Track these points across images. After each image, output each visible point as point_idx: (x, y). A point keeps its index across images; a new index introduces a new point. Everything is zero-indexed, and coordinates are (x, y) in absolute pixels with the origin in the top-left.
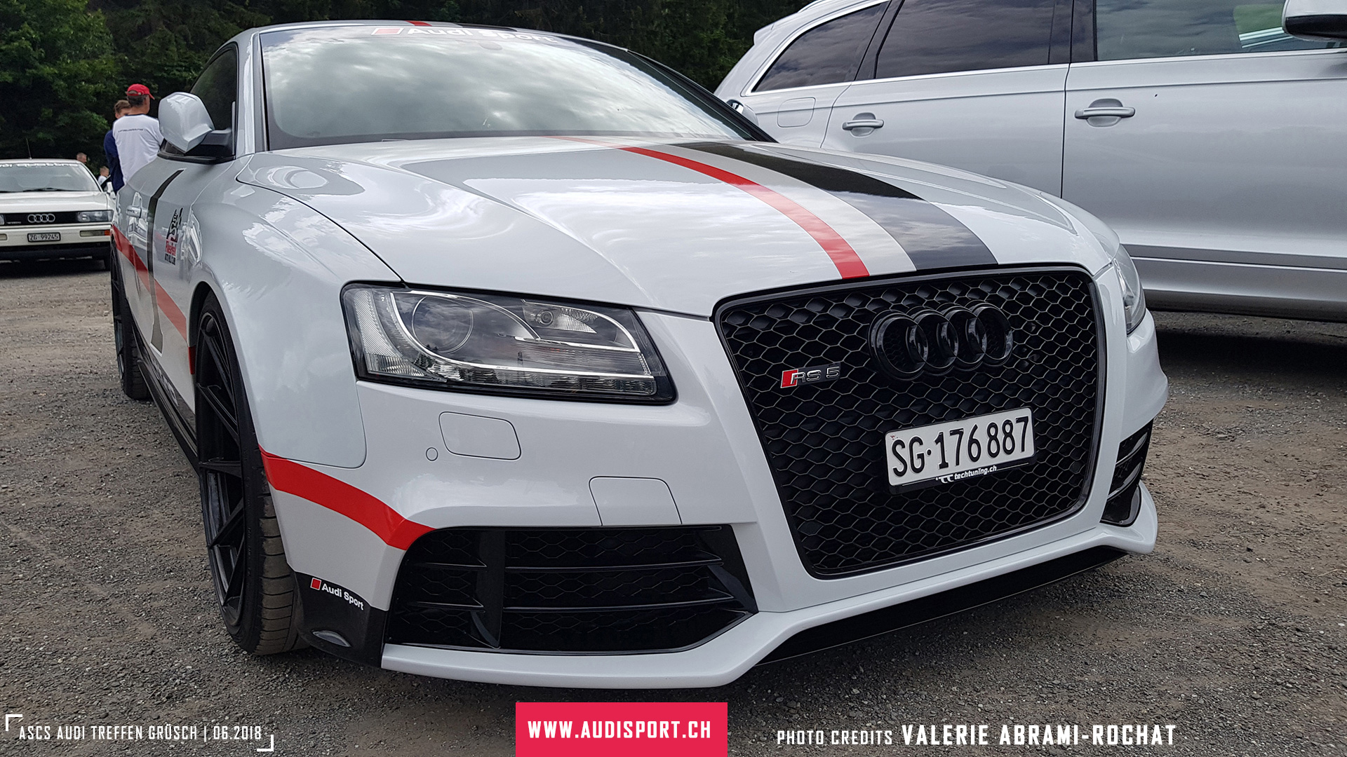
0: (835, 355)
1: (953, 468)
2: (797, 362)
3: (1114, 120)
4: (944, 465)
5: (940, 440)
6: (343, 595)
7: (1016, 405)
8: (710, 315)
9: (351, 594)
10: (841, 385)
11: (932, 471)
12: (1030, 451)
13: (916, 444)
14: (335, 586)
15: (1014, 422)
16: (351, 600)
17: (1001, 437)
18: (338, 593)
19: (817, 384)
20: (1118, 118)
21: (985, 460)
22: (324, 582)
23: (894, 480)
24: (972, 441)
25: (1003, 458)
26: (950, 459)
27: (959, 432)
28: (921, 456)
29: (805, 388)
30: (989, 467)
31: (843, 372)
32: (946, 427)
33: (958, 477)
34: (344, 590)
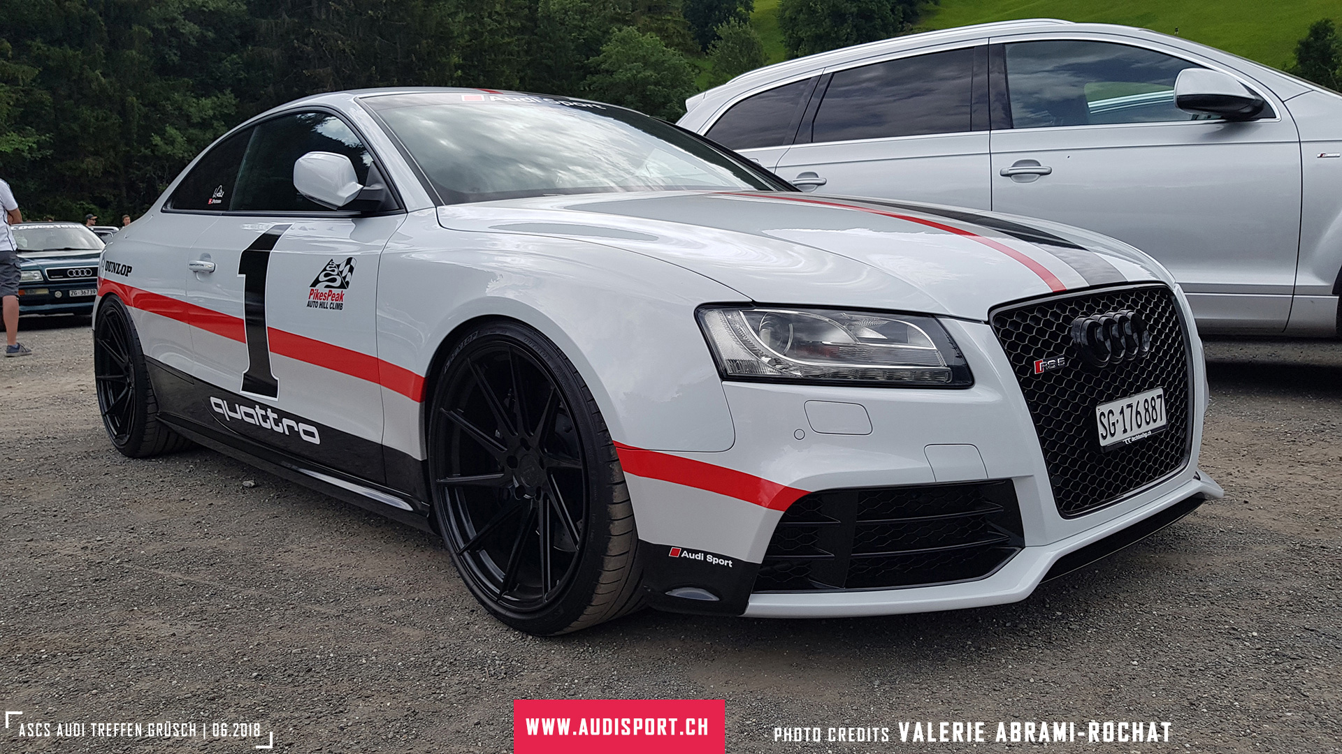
0: (1059, 349)
1: (1129, 434)
2: (1039, 354)
3: (1035, 176)
4: (1125, 431)
5: (1122, 412)
6: (705, 558)
7: (1151, 387)
8: (987, 319)
9: (714, 555)
10: (1066, 371)
11: (1119, 437)
12: (1164, 422)
13: (1111, 415)
14: (697, 552)
15: (1156, 398)
16: (715, 561)
17: (1150, 409)
18: (700, 557)
19: (1053, 370)
20: (1038, 175)
21: (1145, 428)
22: (683, 549)
23: (1103, 443)
24: (1138, 413)
25: (1153, 426)
26: (1128, 428)
27: (1130, 406)
28: (1114, 424)
29: (1048, 374)
30: (1147, 432)
31: (1066, 360)
32: (1124, 402)
33: (1133, 439)
34: (706, 554)
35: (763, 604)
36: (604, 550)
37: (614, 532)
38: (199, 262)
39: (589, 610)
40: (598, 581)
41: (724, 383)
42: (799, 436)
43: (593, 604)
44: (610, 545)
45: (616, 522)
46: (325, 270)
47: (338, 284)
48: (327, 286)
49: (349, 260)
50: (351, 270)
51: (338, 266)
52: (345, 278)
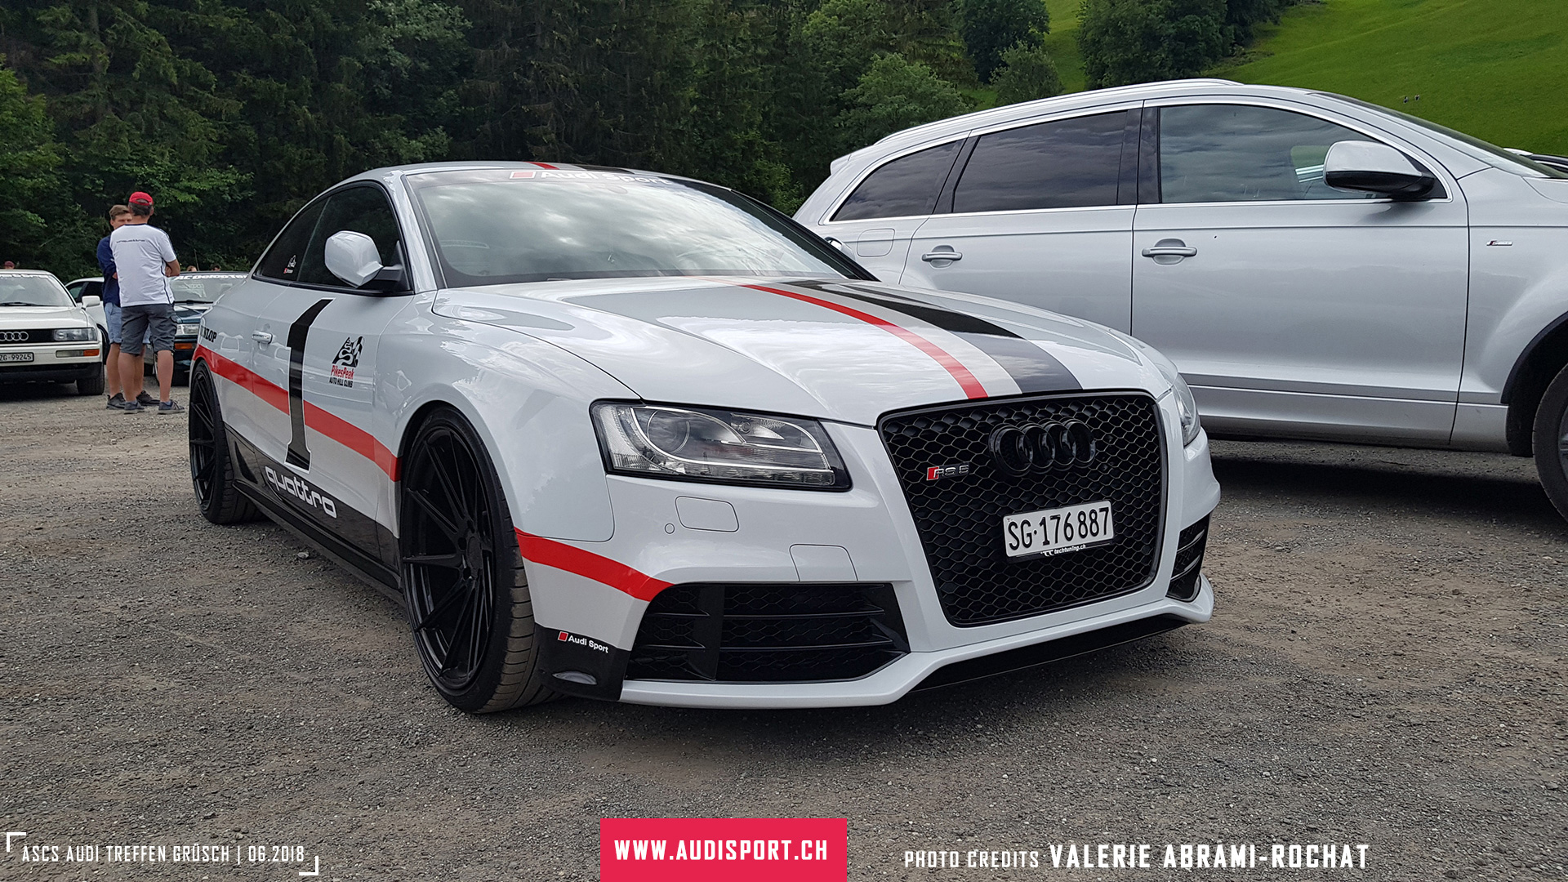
0: (965, 457)
1: (1052, 546)
2: (938, 461)
3: (1178, 259)
4: (1046, 543)
5: (1043, 523)
6: (588, 643)
7: (1099, 498)
8: (875, 425)
9: (595, 641)
10: (970, 479)
11: (1037, 547)
12: (1110, 535)
13: (1025, 526)
14: (581, 637)
15: (1098, 511)
16: (596, 646)
17: (1088, 522)
18: (583, 642)
19: (954, 478)
20: (1182, 257)
21: (1077, 540)
22: (570, 634)
23: (1010, 553)
24: (1067, 525)
25: (1090, 539)
26: (1052, 538)
27: (1057, 518)
28: (1029, 535)
29: (944, 481)
30: (1080, 546)
31: (971, 470)
32: (1048, 514)
33: (1057, 552)
34: (589, 639)
35: (636, 690)
36: (507, 631)
37: (515, 614)
38: (260, 333)
39: (500, 689)
40: (504, 661)
41: (608, 476)
42: (669, 530)
43: (502, 683)
44: (513, 627)
45: (518, 605)
46: (343, 347)
47: (350, 362)
48: (344, 364)
49: (360, 339)
50: (360, 350)
51: (353, 344)
52: (355, 356)
